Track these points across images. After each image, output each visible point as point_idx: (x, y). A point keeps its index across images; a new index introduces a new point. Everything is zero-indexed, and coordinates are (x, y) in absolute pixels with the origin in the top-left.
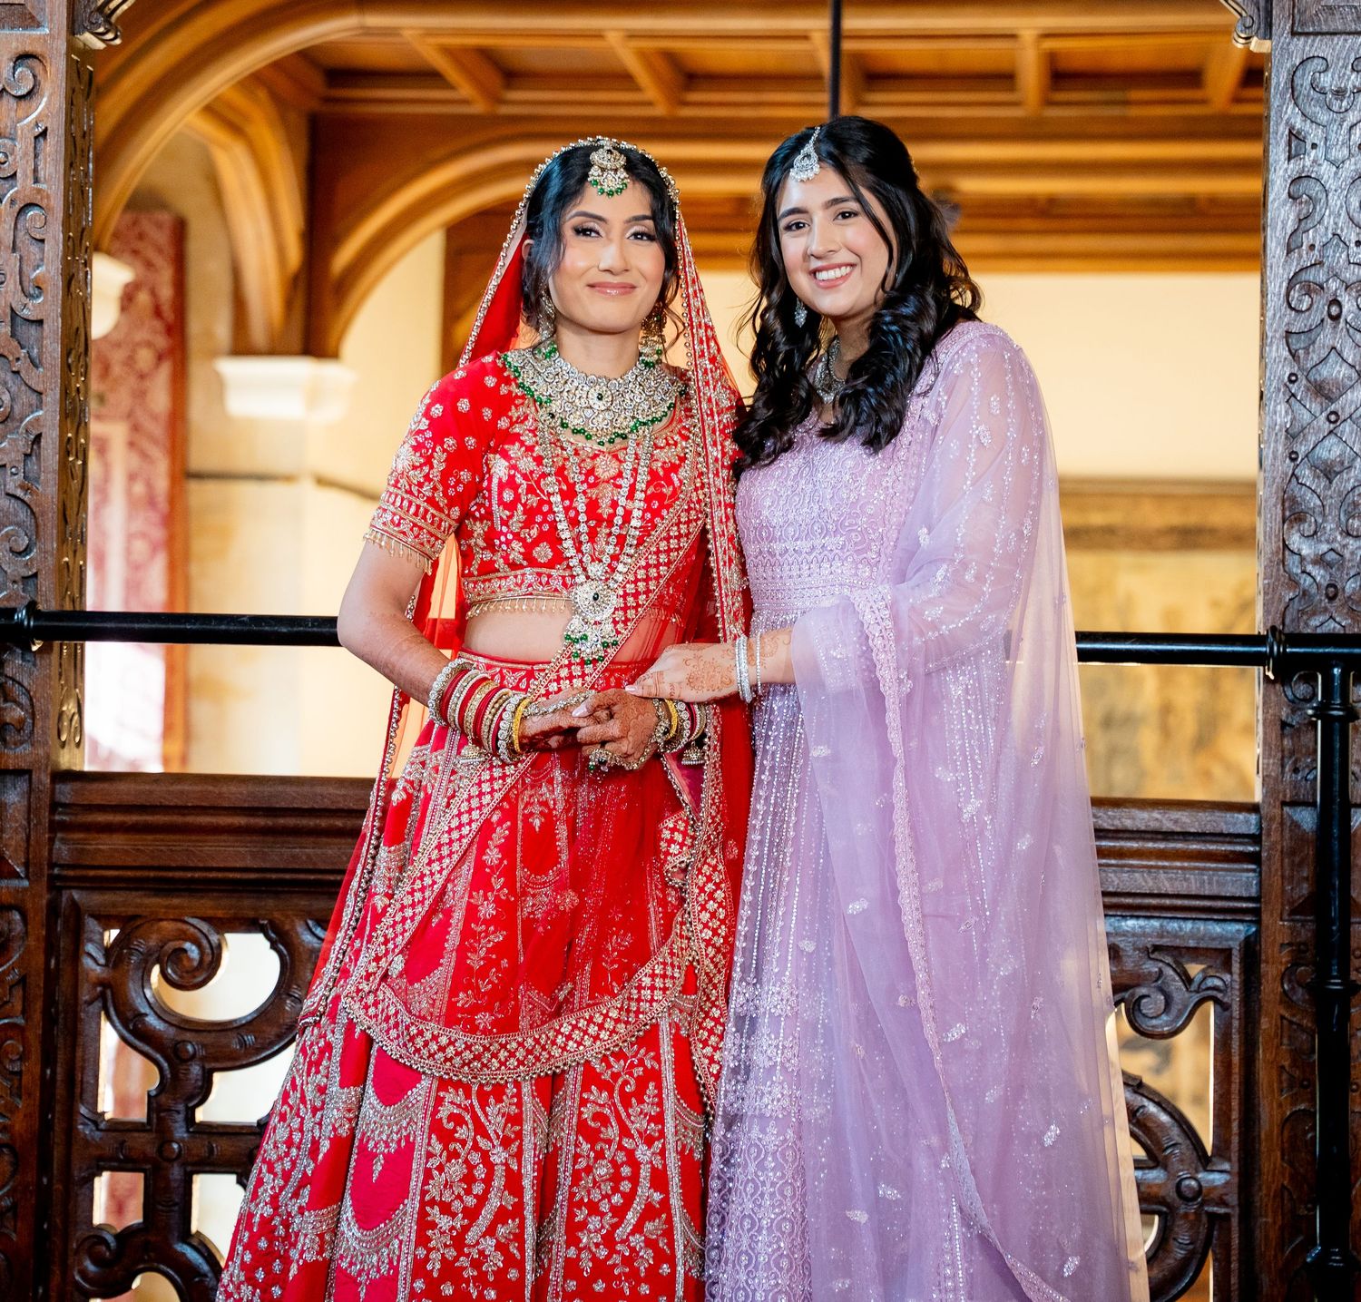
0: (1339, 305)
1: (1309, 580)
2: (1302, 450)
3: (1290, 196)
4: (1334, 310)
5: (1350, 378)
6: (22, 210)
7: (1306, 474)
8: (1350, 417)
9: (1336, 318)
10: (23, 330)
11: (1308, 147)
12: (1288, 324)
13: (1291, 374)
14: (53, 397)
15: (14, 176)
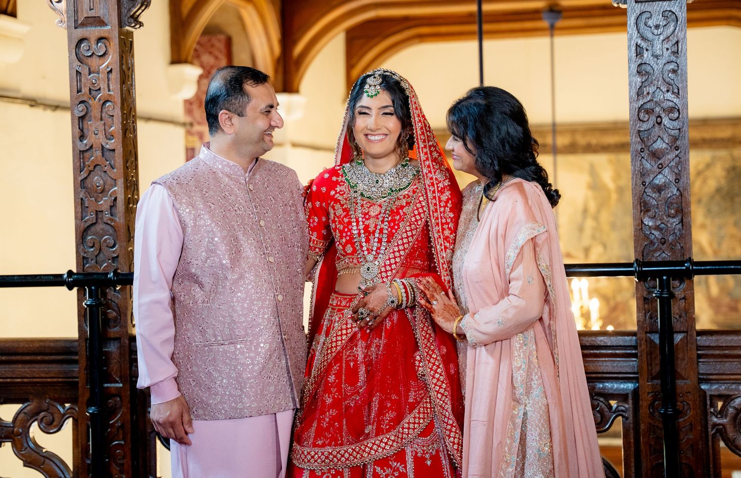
0: (661, 117)
1: (653, 236)
2: (648, 181)
3: (638, 72)
4: (659, 119)
5: (667, 149)
6: (104, 103)
7: (649, 190)
8: (668, 166)
9: (660, 124)
10: (107, 154)
11: (645, 51)
12: (639, 127)
13: (641, 149)
14: (121, 182)
15: (100, 89)
